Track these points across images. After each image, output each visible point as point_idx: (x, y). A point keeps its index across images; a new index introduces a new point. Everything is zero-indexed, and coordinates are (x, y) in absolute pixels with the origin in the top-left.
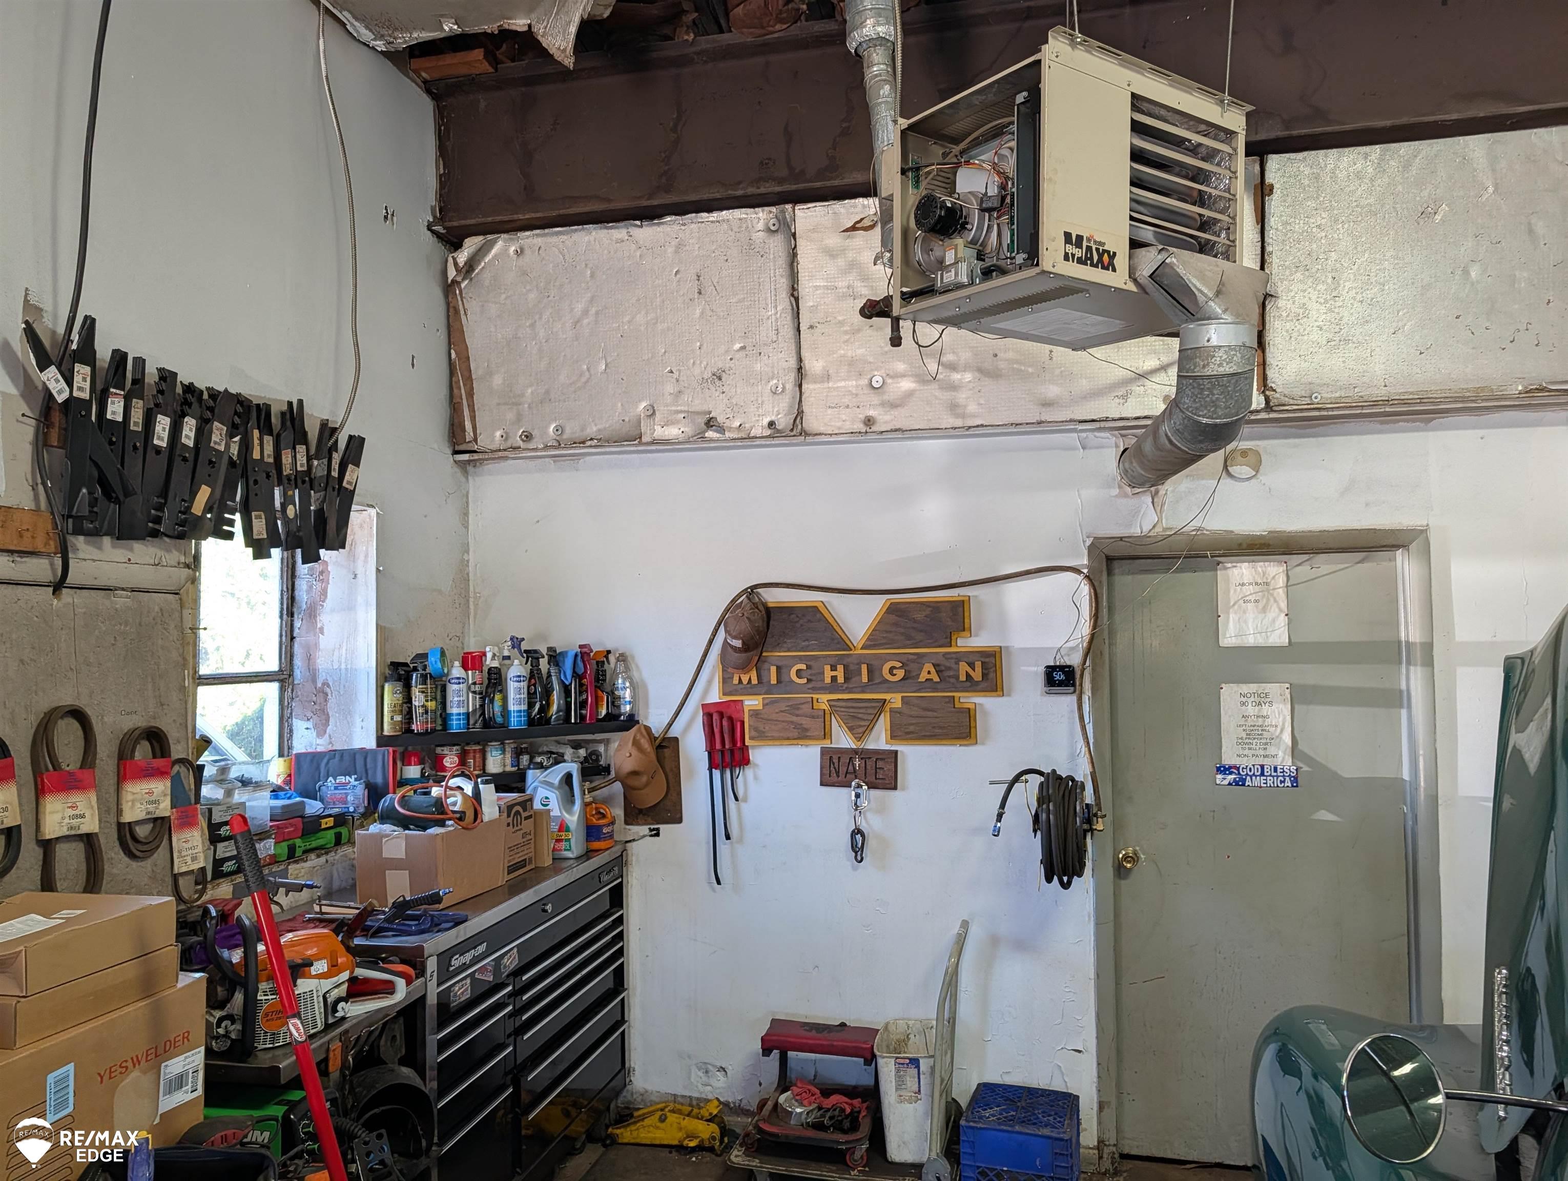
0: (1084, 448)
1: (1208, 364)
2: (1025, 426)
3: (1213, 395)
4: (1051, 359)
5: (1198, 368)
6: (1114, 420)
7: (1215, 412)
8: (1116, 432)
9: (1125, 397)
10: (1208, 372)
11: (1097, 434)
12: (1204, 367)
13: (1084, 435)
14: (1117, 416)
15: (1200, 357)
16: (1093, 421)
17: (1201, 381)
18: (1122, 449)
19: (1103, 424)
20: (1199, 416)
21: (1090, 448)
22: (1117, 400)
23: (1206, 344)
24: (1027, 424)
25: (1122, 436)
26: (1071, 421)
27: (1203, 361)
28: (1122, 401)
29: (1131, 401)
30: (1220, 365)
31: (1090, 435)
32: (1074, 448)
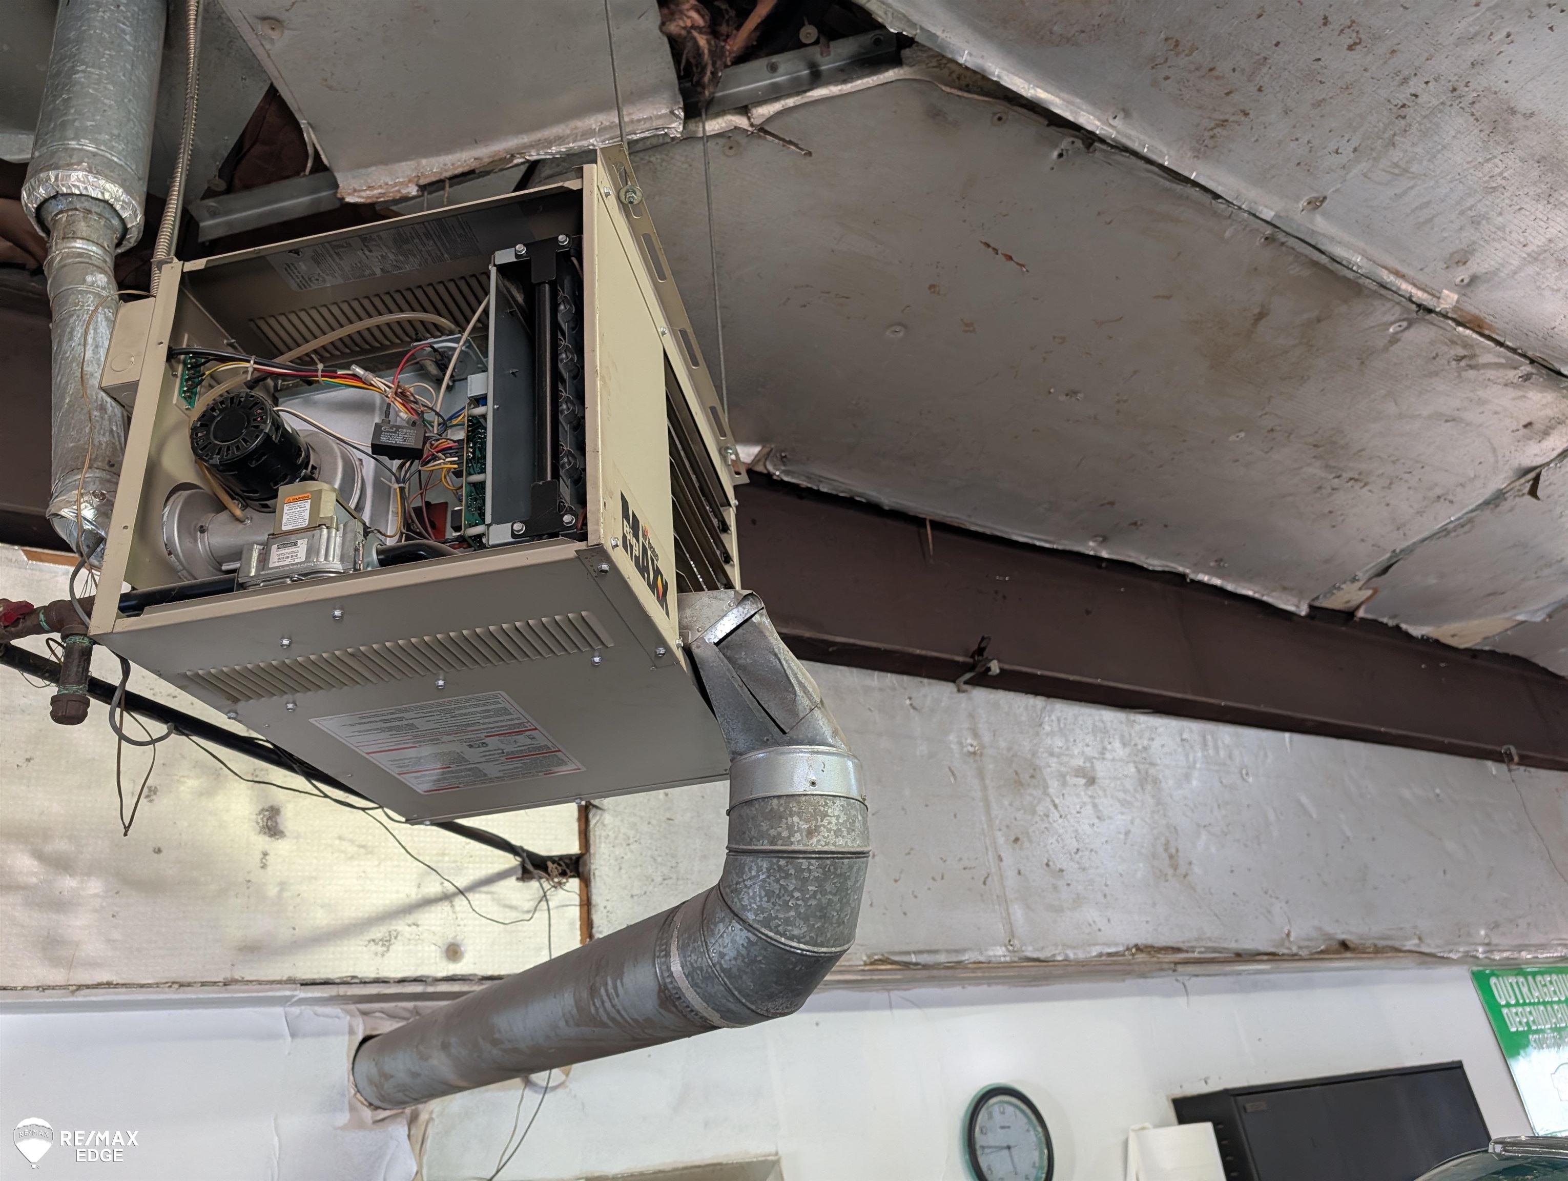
0: (293, 1035)
1: (817, 829)
2: (197, 988)
3: (824, 893)
4: (264, 867)
5: (798, 836)
6: (364, 982)
7: (821, 931)
8: (353, 1007)
9: (386, 942)
10: (816, 844)
11: (319, 1009)
12: (810, 833)
13: (295, 1010)
14: (372, 974)
15: (799, 814)
16: (326, 983)
17: (805, 864)
18: (360, 1037)
19: (343, 990)
20: (791, 938)
21: (305, 1036)
22: (373, 947)
23: (811, 790)
24: (203, 984)
25: (364, 1013)
26: (291, 981)
27: (807, 821)
28: (380, 949)
29: (397, 947)
30: (838, 833)
31: (307, 1010)
32: (273, 1036)
